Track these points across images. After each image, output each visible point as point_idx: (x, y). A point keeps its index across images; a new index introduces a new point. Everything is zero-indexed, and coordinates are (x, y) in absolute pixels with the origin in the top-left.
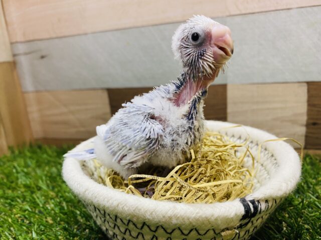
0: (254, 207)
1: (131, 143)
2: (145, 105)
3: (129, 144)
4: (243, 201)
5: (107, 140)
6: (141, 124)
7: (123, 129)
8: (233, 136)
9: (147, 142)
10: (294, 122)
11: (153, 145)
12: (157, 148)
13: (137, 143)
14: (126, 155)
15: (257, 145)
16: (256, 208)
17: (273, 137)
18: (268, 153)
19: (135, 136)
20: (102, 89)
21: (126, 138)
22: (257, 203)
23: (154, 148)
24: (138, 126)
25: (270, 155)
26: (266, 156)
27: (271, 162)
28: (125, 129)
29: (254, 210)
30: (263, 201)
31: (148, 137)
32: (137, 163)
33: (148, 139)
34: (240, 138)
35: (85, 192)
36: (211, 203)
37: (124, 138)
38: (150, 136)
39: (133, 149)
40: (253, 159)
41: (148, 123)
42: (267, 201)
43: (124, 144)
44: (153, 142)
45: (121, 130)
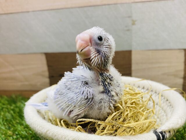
0: (162, 136)
1: (75, 103)
2: (83, 76)
3: (74, 103)
4: (155, 132)
5: (56, 100)
6: (80, 89)
7: (67, 92)
8: (139, 87)
9: (86, 101)
10: (176, 76)
11: (90, 102)
12: (94, 104)
13: (79, 102)
14: (73, 110)
15: (156, 93)
16: (163, 136)
17: (166, 88)
18: (164, 98)
19: (77, 98)
20: (41, 53)
21: (71, 99)
22: (164, 133)
23: (91, 104)
24: (78, 91)
25: (166, 100)
26: (163, 100)
27: (166, 104)
28: (69, 93)
29: (162, 138)
30: (167, 131)
31: (86, 98)
32: (81, 115)
33: (86, 99)
34: (143, 88)
35: (47, 132)
36: (134, 135)
37: (70, 99)
38: (87, 97)
39: (77, 106)
40: (154, 102)
41: (85, 88)
42: (169, 132)
43: (70, 103)
44: (90, 100)
45: (67, 93)
